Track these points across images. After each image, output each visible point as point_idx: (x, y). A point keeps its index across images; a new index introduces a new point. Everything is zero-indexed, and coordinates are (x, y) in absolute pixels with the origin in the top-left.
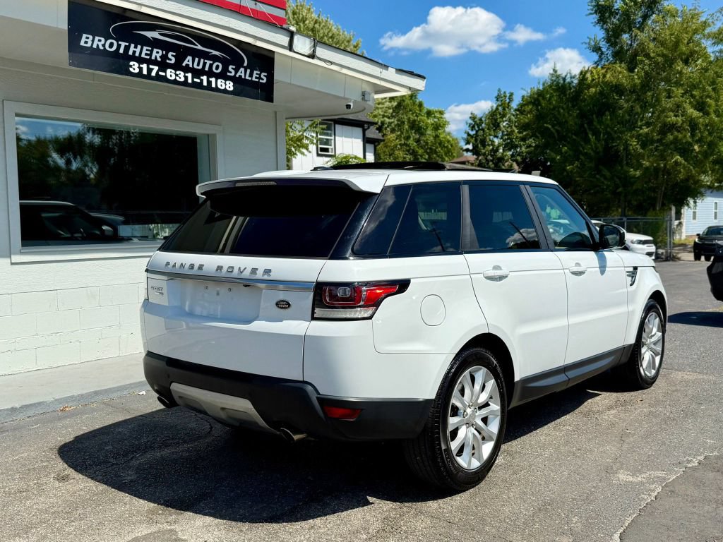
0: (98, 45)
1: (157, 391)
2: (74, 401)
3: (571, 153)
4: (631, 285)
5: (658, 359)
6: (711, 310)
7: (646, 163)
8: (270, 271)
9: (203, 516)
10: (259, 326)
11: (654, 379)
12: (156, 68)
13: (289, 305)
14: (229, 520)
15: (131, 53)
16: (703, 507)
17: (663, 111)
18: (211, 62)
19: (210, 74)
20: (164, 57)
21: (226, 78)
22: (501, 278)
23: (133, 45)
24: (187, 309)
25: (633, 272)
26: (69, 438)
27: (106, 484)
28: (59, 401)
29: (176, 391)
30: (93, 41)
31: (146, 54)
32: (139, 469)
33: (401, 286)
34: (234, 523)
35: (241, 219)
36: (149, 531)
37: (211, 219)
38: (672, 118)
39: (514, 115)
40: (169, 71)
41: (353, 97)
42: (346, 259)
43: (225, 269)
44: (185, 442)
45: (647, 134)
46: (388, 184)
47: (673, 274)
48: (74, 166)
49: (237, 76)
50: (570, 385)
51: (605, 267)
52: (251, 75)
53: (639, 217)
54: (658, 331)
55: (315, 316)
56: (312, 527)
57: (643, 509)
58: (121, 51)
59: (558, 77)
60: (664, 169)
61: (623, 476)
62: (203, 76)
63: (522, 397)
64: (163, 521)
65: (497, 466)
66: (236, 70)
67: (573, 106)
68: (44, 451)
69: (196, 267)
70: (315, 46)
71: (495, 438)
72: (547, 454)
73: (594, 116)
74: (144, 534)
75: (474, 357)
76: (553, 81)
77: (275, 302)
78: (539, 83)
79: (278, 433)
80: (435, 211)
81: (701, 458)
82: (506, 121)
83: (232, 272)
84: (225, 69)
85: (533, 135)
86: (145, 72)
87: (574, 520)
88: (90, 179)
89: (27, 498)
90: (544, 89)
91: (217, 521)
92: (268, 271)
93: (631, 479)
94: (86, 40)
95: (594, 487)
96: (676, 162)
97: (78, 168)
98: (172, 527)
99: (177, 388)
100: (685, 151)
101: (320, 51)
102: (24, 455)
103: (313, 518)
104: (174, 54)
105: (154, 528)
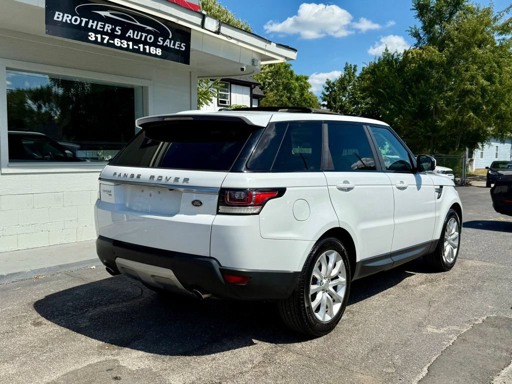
0: (66, 20)
1: (105, 264)
2: (45, 271)
3: (396, 109)
4: (438, 198)
5: (455, 251)
6: (492, 220)
7: (449, 117)
8: (188, 179)
9: (137, 351)
10: (179, 218)
11: (453, 264)
12: (107, 38)
13: (201, 203)
14: (155, 353)
15: (89, 26)
16: (485, 350)
17: (462, 81)
18: (146, 35)
19: (145, 43)
20: (113, 30)
21: (157, 46)
22: (349, 189)
23: (91, 21)
24: (127, 205)
25: (440, 190)
26: (42, 297)
27: (68, 328)
28: (34, 271)
29: (119, 263)
30: (63, 17)
31: (100, 28)
32: (91, 319)
33: (280, 192)
34: (158, 355)
35: (166, 144)
36: (99, 360)
37: (144, 145)
38: (468, 86)
39: (357, 81)
40: (116, 40)
41: (246, 63)
42: (242, 172)
43: (156, 178)
44: (124, 301)
45: (450, 96)
46: (272, 121)
47: (467, 195)
48: (44, 110)
49: (164, 45)
50: (395, 266)
51: (421, 185)
52: (174, 45)
53: (444, 155)
54: (456, 231)
55: (219, 211)
56: (214, 359)
57: (444, 351)
58: (83, 25)
59: (389, 55)
60: (462, 122)
61: (430, 329)
62: (140, 44)
63: (361, 273)
64: (108, 353)
65: (343, 321)
66: (164, 41)
67: (399, 75)
68: (24, 305)
69: (136, 176)
70: (220, 26)
71: (342, 301)
72: (378, 313)
73: (413, 83)
74: (95, 362)
75: (329, 244)
76: (385, 58)
77: (191, 201)
78: (375, 58)
79: (191, 293)
80: (300, 147)
81: (485, 318)
82: (351, 85)
83: (161, 180)
84: (156, 40)
85: (370, 96)
86: (99, 40)
87: (396, 358)
88: (55, 120)
89: (13, 337)
90: (379, 63)
91: (147, 354)
92: (186, 180)
93: (436, 331)
94: (58, 16)
95: (410, 336)
96: (470, 116)
97: (46, 112)
98: (115, 358)
99: (119, 261)
100: (476, 109)
101: (224, 29)
102: (10, 308)
103: (214, 353)
104: (120, 28)
105: (103, 358)
